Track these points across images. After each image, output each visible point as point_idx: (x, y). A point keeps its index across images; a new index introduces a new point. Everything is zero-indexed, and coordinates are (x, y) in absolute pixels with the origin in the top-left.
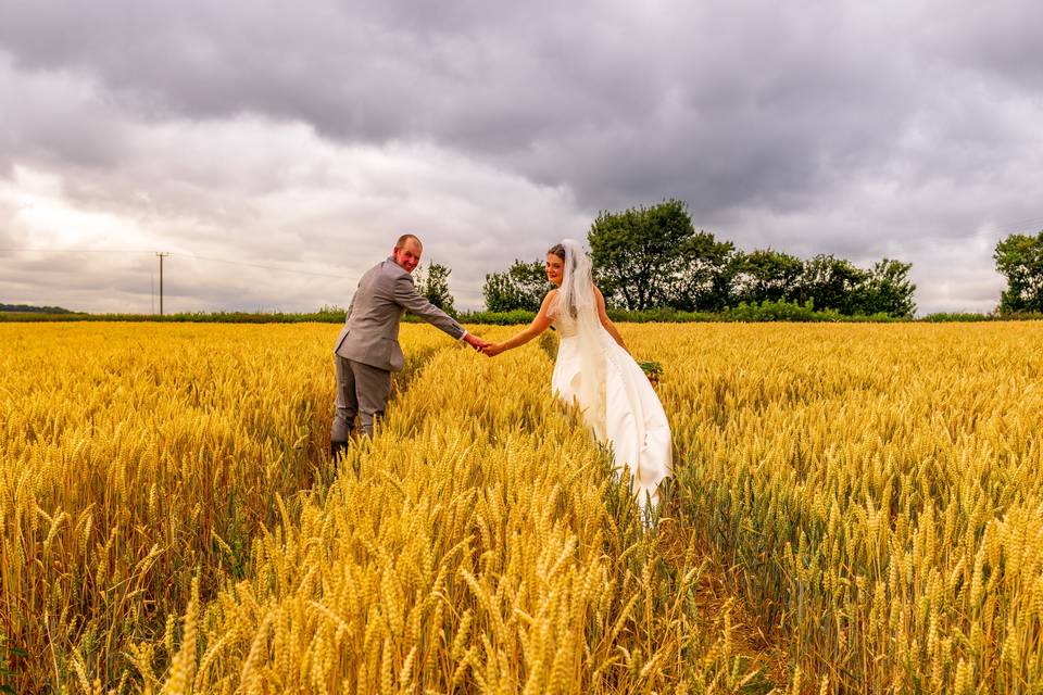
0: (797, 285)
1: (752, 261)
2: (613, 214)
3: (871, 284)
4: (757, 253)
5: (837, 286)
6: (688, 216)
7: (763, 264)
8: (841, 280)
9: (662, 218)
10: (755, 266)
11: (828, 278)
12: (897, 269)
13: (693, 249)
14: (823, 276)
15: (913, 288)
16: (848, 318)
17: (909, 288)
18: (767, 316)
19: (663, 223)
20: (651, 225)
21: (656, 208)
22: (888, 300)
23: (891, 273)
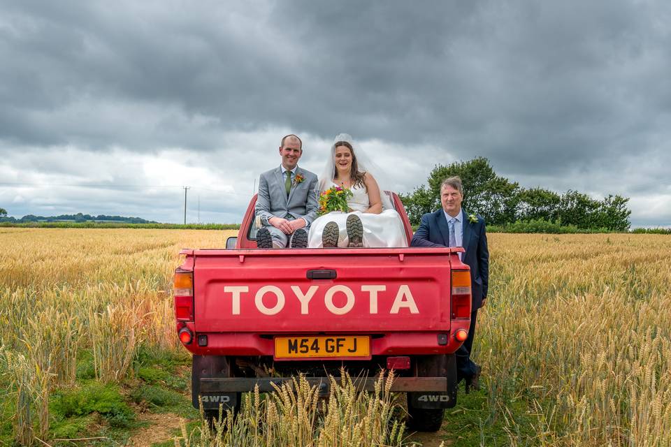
0: (556, 210)
1: (528, 195)
2: (444, 166)
3: (602, 210)
4: (531, 190)
5: (581, 211)
6: (490, 167)
7: (535, 197)
8: (584, 208)
9: (473, 169)
10: (529, 198)
11: (575, 205)
12: (620, 201)
13: (491, 187)
14: (572, 205)
15: (629, 213)
16: (583, 230)
17: (626, 212)
18: (532, 229)
19: (473, 171)
20: (466, 173)
21: (470, 163)
22: (613, 220)
23: (615, 203)
